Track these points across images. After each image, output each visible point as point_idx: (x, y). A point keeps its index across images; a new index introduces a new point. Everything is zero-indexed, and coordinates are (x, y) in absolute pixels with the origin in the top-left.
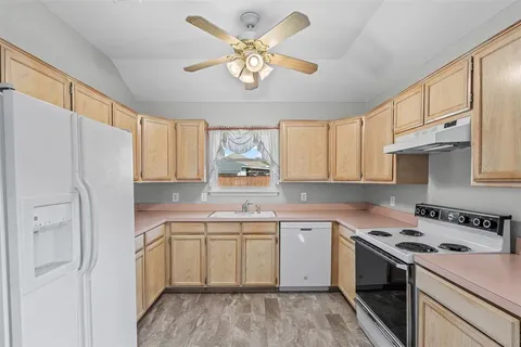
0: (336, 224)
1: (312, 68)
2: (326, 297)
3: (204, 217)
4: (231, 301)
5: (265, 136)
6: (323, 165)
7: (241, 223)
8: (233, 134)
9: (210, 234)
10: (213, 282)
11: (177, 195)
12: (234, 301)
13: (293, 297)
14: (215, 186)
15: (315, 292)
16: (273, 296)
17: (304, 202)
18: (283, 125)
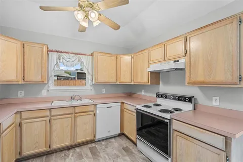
0: (122, 103)
1: (117, 27)
2: (118, 139)
3: (48, 105)
4: (69, 155)
5: (84, 59)
6: (114, 75)
7: (74, 107)
8: (65, 56)
9: (53, 116)
10: (55, 146)
11: (23, 92)
12: (71, 154)
13: (103, 143)
14: (52, 86)
15: (112, 137)
16: (93, 145)
17: (104, 94)
18: (96, 54)
